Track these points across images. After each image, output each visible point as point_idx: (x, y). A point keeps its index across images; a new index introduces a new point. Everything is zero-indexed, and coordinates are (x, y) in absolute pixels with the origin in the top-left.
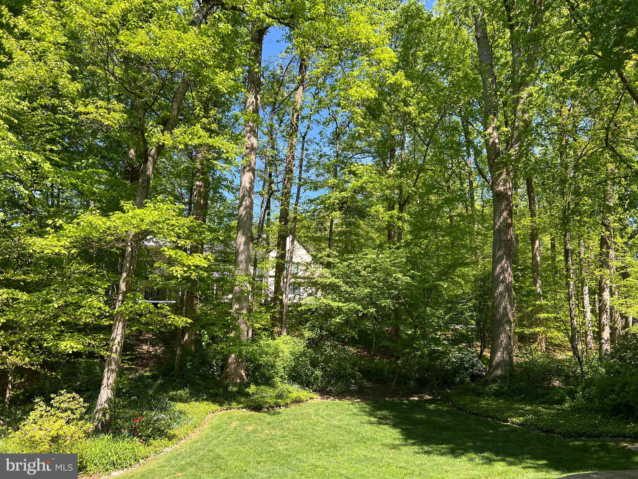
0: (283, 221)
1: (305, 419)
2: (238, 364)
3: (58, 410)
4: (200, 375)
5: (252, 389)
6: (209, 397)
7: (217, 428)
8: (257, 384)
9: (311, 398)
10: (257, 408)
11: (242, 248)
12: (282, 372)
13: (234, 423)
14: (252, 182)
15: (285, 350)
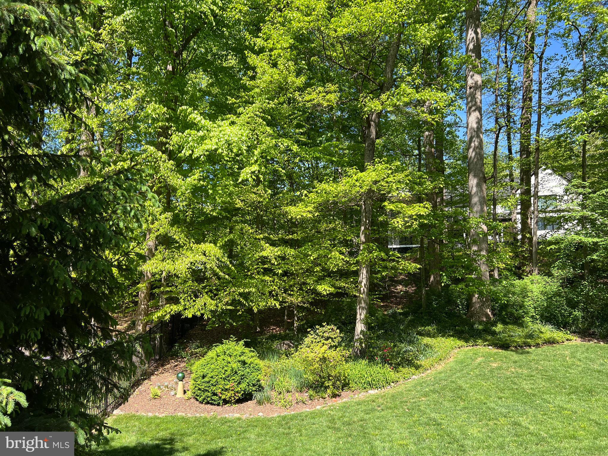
0: (524, 154)
1: (557, 360)
2: (483, 304)
3: (322, 338)
4: (446, 313)
5: (499, 327)
6: (455, 334)
7: (462, 362)
8: (505, 323)
9: (567, 340)
10: (505, 346)
11: (474, 190)
12: (532, 312)
13: (480, 359)
14: (479, 122)
15: (534, 290)
